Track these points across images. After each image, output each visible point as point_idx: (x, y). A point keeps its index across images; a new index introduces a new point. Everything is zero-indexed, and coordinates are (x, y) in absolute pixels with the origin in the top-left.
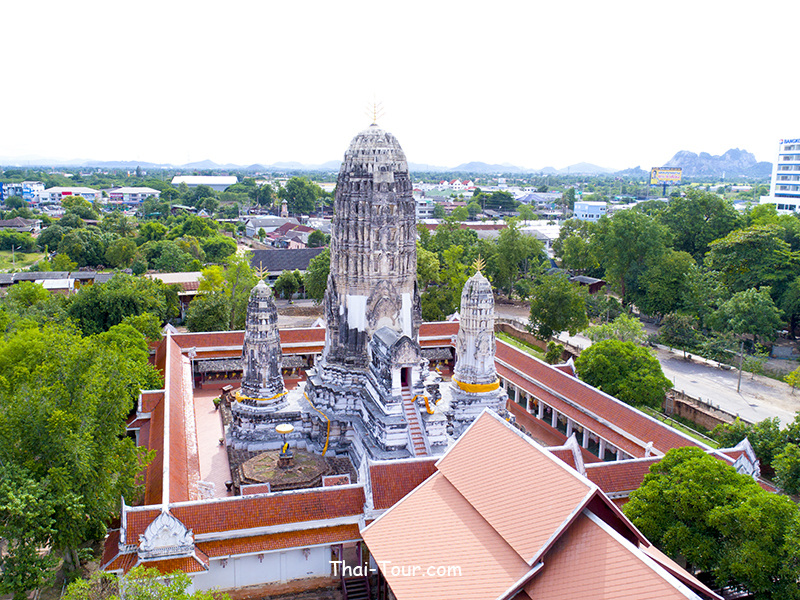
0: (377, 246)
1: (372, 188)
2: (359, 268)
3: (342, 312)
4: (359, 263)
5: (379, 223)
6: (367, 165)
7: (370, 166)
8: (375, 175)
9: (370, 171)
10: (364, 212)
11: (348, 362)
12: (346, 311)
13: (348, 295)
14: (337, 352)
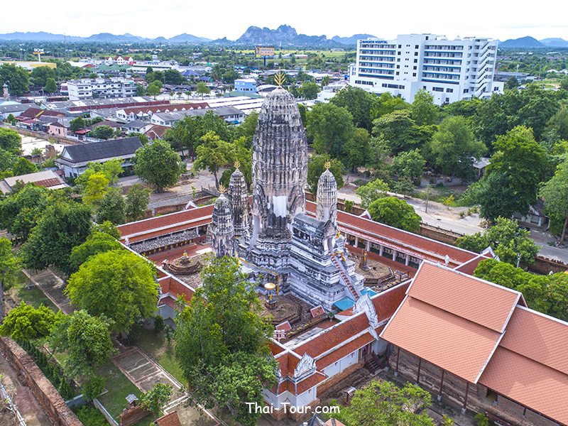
0: (294, 166)
1: (289, 131)
2: (283, 180)
3: (269, 207)
4: (283, 176)
5: (294, 151)
6: (284, 116)
7: (286, 116)
8: (290, 122)
9: (286, 119)
10: (285, 145)
11: (277, 237)
12: (272, 206)
13: (274, 197)
14: (266, 231)
